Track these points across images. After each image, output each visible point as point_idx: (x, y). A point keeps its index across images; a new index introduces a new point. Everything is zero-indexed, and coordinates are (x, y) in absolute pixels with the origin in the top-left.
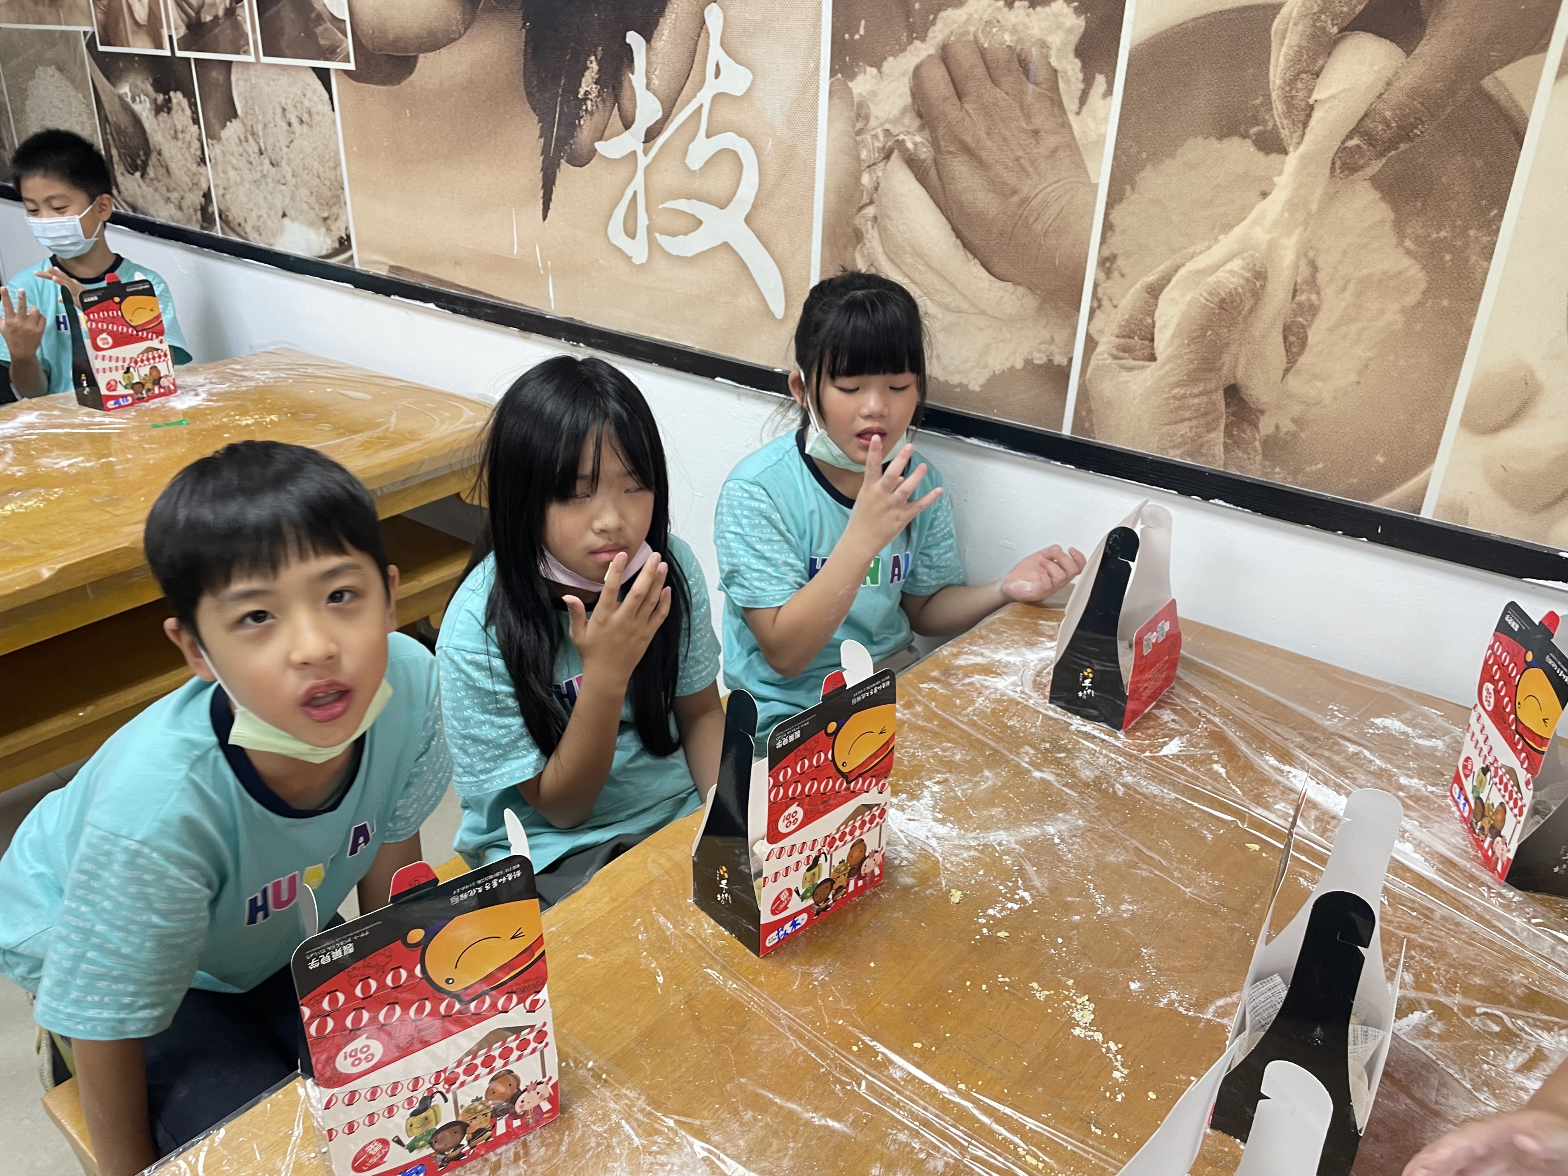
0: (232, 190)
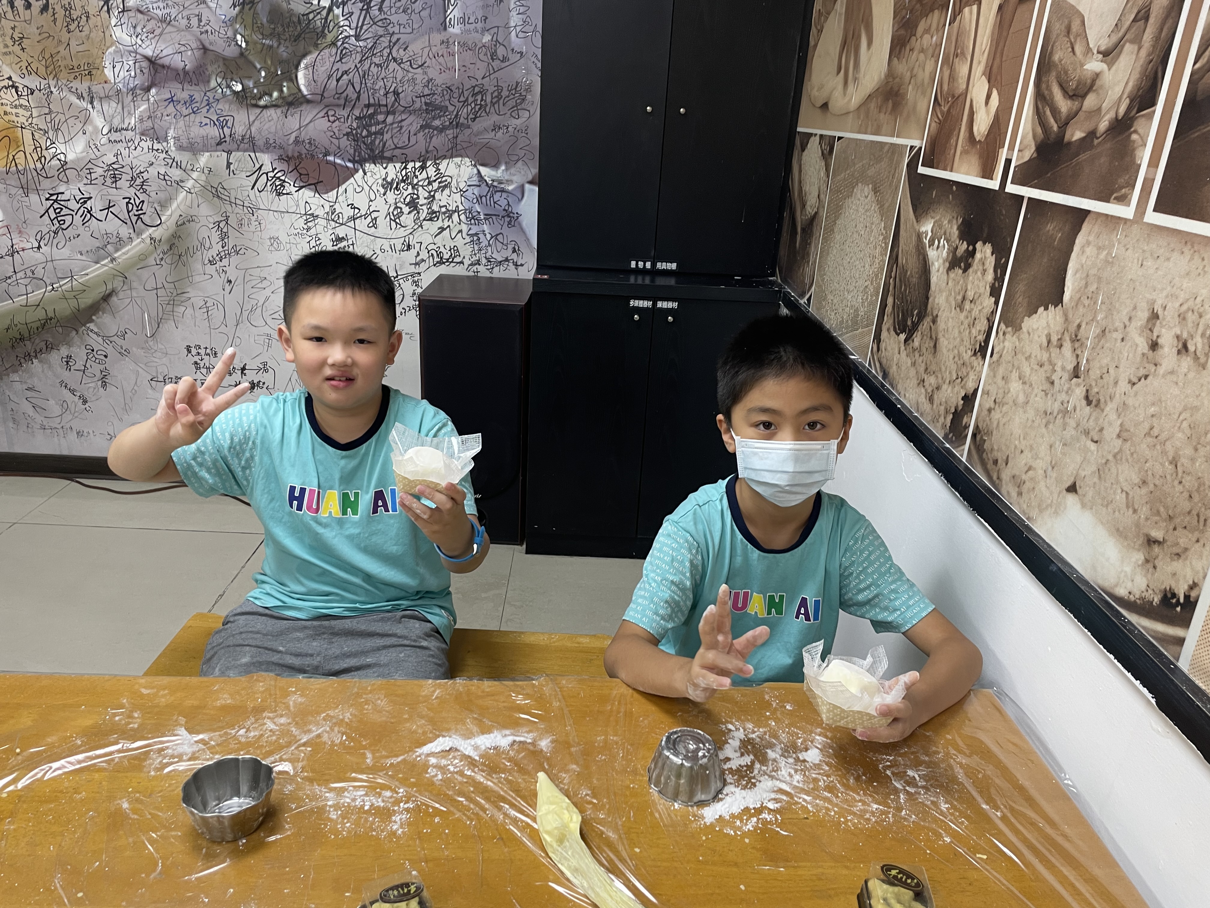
0: (1005, 409)
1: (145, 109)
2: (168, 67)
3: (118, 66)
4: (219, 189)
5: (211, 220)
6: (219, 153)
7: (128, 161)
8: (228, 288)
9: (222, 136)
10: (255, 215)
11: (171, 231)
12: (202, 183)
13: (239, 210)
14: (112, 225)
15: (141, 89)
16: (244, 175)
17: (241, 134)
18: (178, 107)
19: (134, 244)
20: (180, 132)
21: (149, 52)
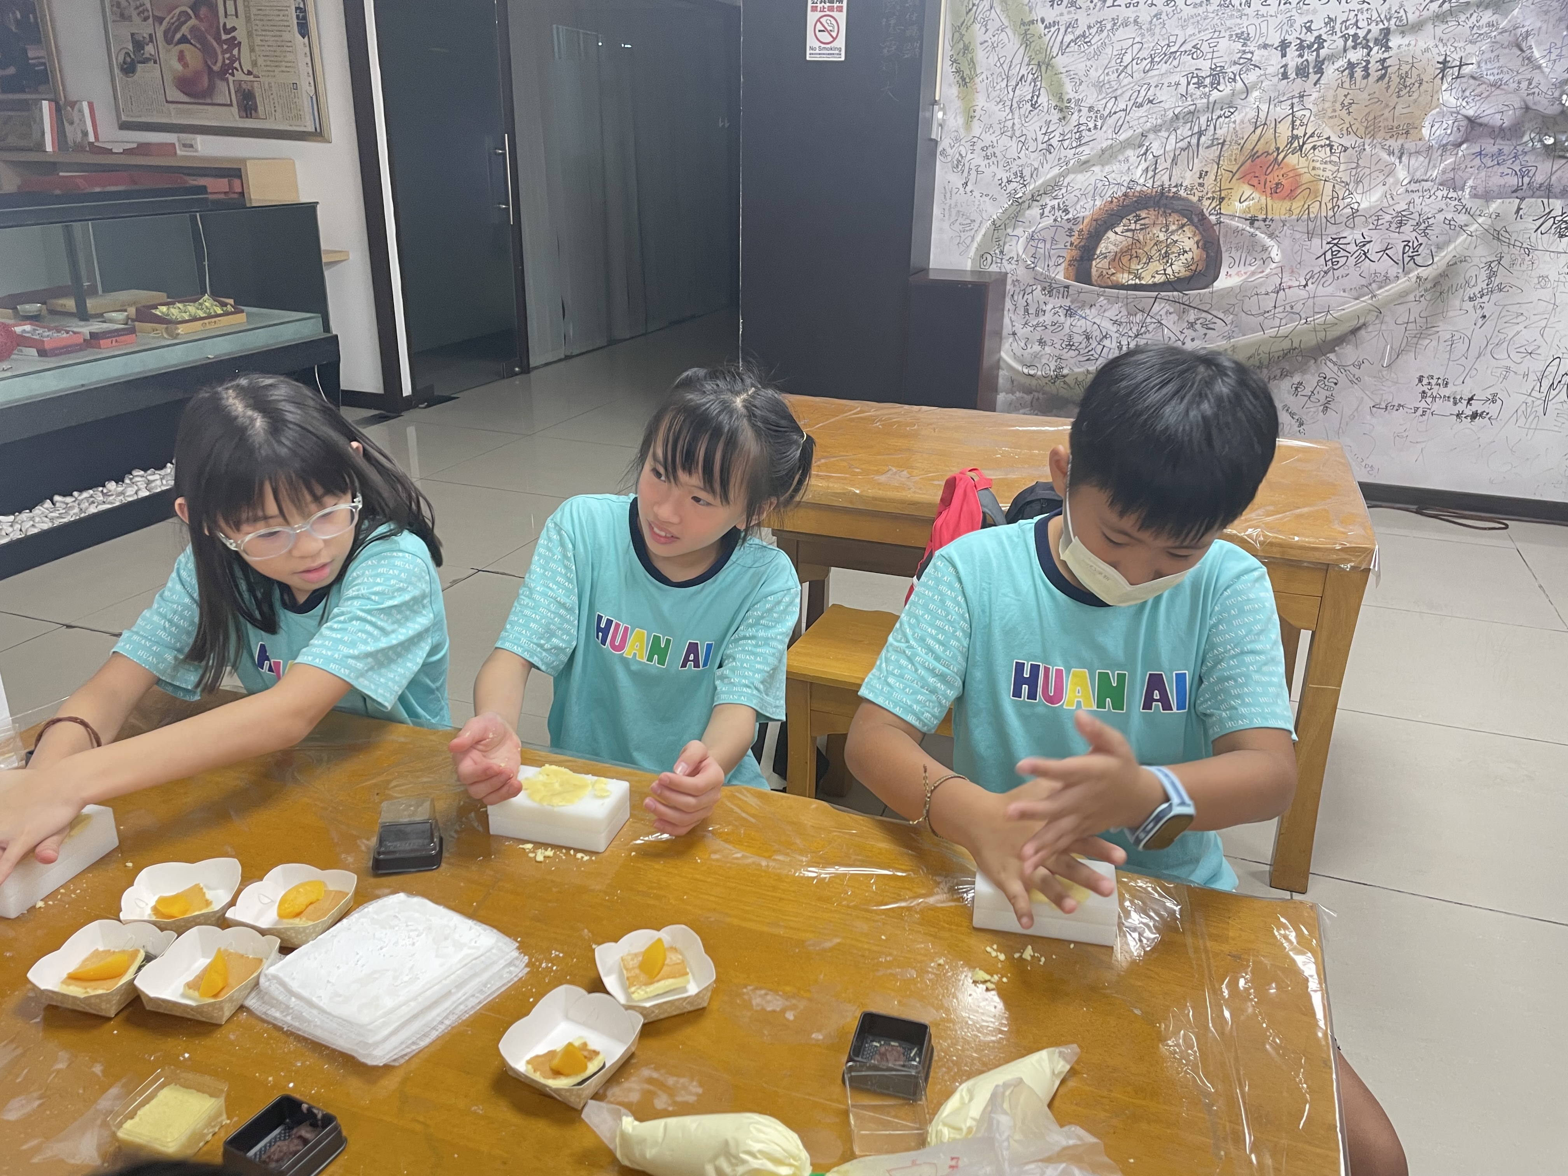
1: (1451, 163)
2: (1486, 125)
3: (1437, 125)
4: (1502, 232)
5: (1484, 260)
6: (1511, 200)
7: (1419, 208)
8: (1480, 322)
9: (1520, 184)
10: (1530, 257)
11: (1439, 271)
12: (1486, 227)
13: (1516, 251)
14: (1385, 265)
15: (1453, 145)
16: (1531, 218)
17: (1539, 182)
18: (1484, 160)
19: (1399, 282)
20: (1479, 181)
21: (1471, 113)
